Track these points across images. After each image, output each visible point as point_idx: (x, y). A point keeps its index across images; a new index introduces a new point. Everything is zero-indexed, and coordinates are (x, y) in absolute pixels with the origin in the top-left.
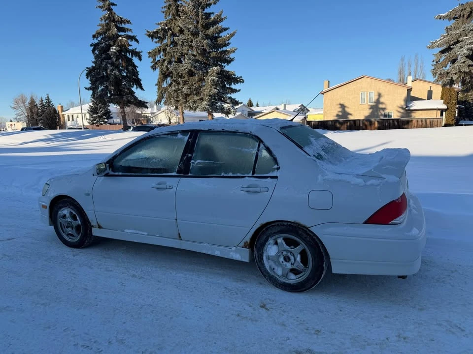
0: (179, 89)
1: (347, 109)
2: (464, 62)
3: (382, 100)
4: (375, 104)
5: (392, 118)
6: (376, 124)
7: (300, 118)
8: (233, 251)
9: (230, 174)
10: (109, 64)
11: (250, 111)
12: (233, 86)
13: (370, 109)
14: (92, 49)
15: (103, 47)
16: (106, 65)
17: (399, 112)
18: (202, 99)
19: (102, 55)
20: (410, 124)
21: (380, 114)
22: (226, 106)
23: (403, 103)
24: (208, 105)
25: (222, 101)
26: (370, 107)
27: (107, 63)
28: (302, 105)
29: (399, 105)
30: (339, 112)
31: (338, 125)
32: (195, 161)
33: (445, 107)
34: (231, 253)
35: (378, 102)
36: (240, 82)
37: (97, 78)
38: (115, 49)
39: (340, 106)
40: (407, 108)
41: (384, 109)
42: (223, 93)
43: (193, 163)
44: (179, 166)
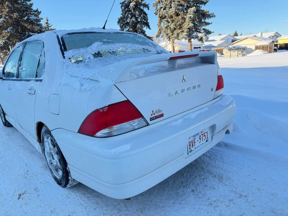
0: (168, 26)
7: (268, 42)
10: (130, 14)
11: (234, 39)
12: (207, 20)
14: (121, 6)
15: (126, 4)
16: (128, 15)
18: (183, 31)
19: (125, 9)
22: (200, 35)
24: (186, 35)
25: (198, 32)
27: (128, 13)
28: (276, 33)
36: (213, 17)
37: (123, 24)
38: (133, 4)
42: (199, 26)
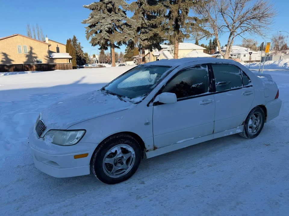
1: (8, 57)
2: (106, 34)
3: (33, 51)
4: (29, 54)
5: (42, 63)
6: (34, 67)
8: (238, 129)
9: (235, 88)
13: (26, 57)
17: (46, 59)
20: (55, 67)
21: (34, 60)
23: (47, 54)
26: (26, 56)
29: (45, 55)
30: (3, 59)
31: (6, 68)
32: (217, 83)
33: (71, 57)
34: (237, 130)
35: (31, 52)
39: (3, 54)
40: (50, 57)
41: (36, 57)
43: (217, 84)
44: (210, 87)
